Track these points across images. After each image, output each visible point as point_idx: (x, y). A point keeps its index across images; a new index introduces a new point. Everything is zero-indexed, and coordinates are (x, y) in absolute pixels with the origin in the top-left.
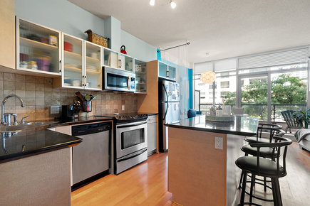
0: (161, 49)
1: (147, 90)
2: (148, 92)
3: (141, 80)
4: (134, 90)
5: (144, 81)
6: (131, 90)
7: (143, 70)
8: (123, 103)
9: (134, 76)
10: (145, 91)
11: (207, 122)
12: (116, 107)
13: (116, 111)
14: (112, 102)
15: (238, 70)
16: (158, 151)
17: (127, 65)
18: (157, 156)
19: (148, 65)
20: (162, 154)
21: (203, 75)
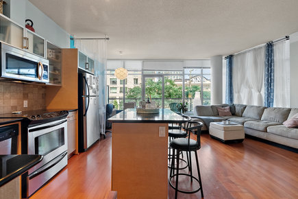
0: (75, 37)
1: (63, 83)
2: (63, 84)
3: (55, 69)
4: (47, 81)
5: (58, 70)
6: (43, 80)
7: (57, 57)
8: (25, 96)
9: (47, 63)
10: (60, 83)
11: (138, 114)
12: (13, 102)
13: (15, 108)
14: (8, 96)
15: (143, 70)
16: (77, 152)
17: (35, 46)
18: (77, 158)
19: (63, 52)
20: (82, 154)
21: (118, 71)
